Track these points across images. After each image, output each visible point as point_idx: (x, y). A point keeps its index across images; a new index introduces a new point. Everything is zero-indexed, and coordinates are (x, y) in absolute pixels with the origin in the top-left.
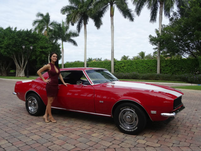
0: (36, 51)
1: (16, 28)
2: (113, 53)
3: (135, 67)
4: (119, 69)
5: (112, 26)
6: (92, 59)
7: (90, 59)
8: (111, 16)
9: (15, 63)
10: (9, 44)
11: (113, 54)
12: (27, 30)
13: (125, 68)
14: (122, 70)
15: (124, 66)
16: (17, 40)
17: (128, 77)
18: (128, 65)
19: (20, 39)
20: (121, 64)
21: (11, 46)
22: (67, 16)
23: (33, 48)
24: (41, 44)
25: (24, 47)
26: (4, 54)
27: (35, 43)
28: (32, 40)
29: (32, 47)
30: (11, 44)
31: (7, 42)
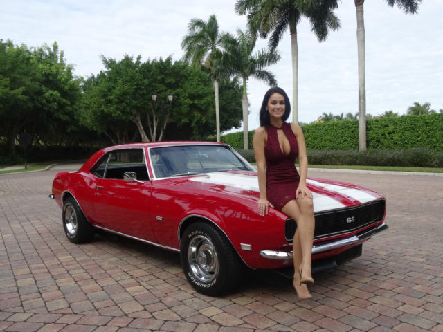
0: (181, 105)
1: (139, 58)
2: (364, 99)
3: (423, 135)
4: (379, 141)
5: (360, 29)
6: (331, 115)
7: (326, 115)
8: (356, 5)
9: (140, 132)
10: (125, 94)
11: (362, 101)
12: (161, 60)
13: (395, 136)
14: (387, 142)
15: (394, 132)
16: (140, 82)
17: (398, 160)
18: (405, 129)
19: (147, 80)
20: (386, 126)
21: (129, 97)
22: (249, 17)
23: (173, 99)
24: (190, 87)
25: (154, 97)
26: (116, 115)
27: (178, 87)
28: (172, 80)
29: (171, 97)
30: (128, 92)
31: (120, 90)
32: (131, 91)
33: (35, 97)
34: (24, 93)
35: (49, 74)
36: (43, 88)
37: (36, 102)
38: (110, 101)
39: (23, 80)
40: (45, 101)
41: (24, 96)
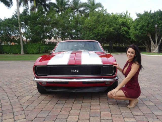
1: (151, 11)
9: (151, 41)
10: (143, 26)
16: (150, 21)
19: (153, 20)
25: (156, 26)
26: (139, 34)
30: (145, 25)
31: (141, 25)
32: (146, 25)
33: (119, 30)
34: (113, 29)
35: (124, 22)
36: (121, 27)
37: (119, 32)
38: (137, 29)
39: (113, 25)
40: (121, 31)
41: (113, 30)
